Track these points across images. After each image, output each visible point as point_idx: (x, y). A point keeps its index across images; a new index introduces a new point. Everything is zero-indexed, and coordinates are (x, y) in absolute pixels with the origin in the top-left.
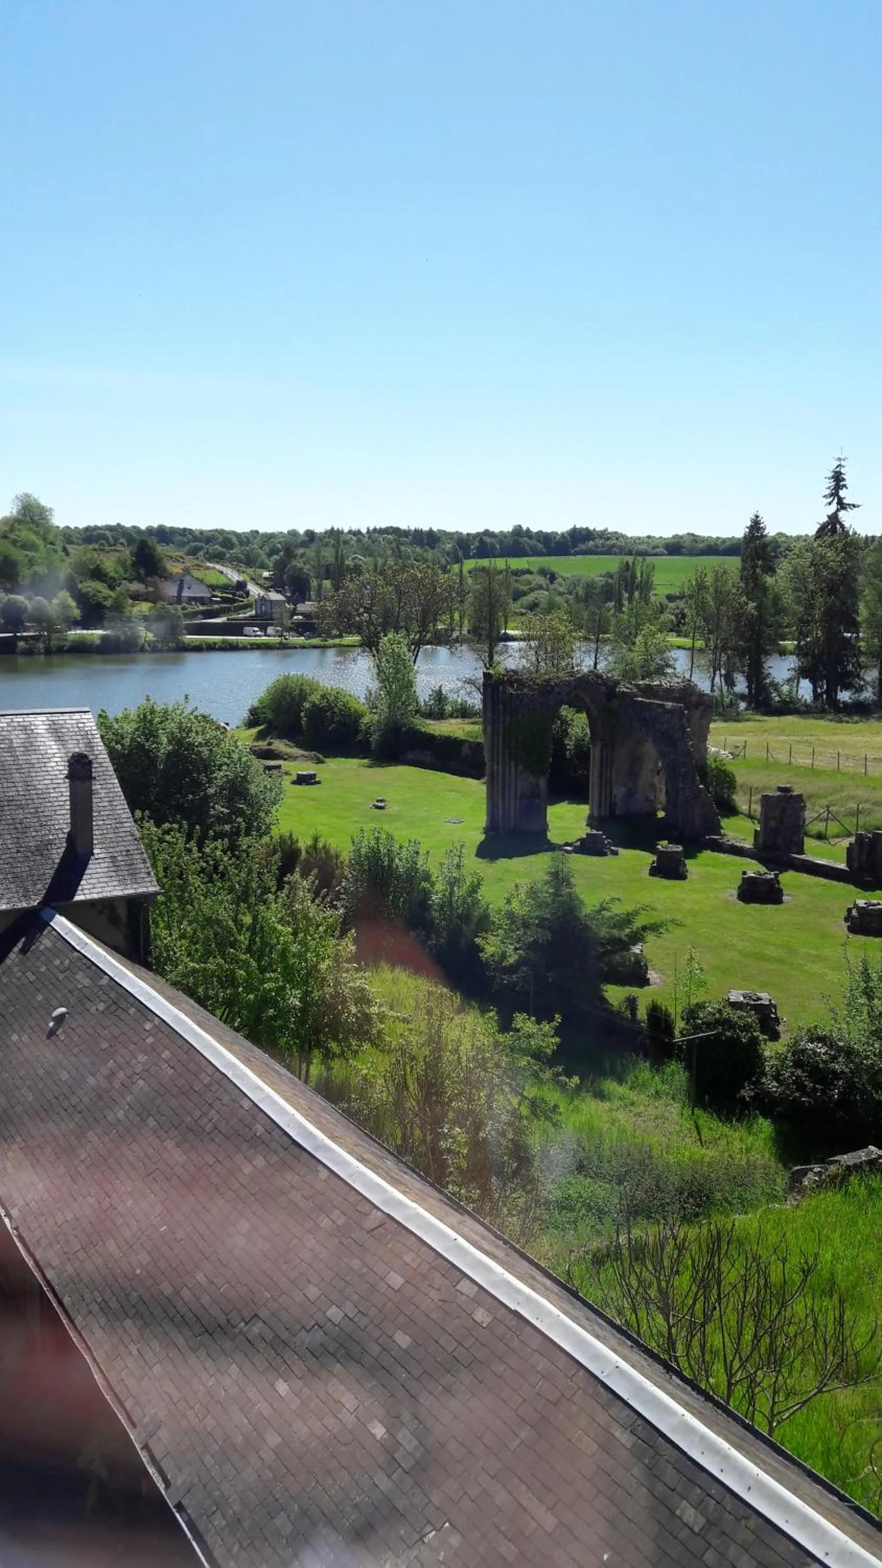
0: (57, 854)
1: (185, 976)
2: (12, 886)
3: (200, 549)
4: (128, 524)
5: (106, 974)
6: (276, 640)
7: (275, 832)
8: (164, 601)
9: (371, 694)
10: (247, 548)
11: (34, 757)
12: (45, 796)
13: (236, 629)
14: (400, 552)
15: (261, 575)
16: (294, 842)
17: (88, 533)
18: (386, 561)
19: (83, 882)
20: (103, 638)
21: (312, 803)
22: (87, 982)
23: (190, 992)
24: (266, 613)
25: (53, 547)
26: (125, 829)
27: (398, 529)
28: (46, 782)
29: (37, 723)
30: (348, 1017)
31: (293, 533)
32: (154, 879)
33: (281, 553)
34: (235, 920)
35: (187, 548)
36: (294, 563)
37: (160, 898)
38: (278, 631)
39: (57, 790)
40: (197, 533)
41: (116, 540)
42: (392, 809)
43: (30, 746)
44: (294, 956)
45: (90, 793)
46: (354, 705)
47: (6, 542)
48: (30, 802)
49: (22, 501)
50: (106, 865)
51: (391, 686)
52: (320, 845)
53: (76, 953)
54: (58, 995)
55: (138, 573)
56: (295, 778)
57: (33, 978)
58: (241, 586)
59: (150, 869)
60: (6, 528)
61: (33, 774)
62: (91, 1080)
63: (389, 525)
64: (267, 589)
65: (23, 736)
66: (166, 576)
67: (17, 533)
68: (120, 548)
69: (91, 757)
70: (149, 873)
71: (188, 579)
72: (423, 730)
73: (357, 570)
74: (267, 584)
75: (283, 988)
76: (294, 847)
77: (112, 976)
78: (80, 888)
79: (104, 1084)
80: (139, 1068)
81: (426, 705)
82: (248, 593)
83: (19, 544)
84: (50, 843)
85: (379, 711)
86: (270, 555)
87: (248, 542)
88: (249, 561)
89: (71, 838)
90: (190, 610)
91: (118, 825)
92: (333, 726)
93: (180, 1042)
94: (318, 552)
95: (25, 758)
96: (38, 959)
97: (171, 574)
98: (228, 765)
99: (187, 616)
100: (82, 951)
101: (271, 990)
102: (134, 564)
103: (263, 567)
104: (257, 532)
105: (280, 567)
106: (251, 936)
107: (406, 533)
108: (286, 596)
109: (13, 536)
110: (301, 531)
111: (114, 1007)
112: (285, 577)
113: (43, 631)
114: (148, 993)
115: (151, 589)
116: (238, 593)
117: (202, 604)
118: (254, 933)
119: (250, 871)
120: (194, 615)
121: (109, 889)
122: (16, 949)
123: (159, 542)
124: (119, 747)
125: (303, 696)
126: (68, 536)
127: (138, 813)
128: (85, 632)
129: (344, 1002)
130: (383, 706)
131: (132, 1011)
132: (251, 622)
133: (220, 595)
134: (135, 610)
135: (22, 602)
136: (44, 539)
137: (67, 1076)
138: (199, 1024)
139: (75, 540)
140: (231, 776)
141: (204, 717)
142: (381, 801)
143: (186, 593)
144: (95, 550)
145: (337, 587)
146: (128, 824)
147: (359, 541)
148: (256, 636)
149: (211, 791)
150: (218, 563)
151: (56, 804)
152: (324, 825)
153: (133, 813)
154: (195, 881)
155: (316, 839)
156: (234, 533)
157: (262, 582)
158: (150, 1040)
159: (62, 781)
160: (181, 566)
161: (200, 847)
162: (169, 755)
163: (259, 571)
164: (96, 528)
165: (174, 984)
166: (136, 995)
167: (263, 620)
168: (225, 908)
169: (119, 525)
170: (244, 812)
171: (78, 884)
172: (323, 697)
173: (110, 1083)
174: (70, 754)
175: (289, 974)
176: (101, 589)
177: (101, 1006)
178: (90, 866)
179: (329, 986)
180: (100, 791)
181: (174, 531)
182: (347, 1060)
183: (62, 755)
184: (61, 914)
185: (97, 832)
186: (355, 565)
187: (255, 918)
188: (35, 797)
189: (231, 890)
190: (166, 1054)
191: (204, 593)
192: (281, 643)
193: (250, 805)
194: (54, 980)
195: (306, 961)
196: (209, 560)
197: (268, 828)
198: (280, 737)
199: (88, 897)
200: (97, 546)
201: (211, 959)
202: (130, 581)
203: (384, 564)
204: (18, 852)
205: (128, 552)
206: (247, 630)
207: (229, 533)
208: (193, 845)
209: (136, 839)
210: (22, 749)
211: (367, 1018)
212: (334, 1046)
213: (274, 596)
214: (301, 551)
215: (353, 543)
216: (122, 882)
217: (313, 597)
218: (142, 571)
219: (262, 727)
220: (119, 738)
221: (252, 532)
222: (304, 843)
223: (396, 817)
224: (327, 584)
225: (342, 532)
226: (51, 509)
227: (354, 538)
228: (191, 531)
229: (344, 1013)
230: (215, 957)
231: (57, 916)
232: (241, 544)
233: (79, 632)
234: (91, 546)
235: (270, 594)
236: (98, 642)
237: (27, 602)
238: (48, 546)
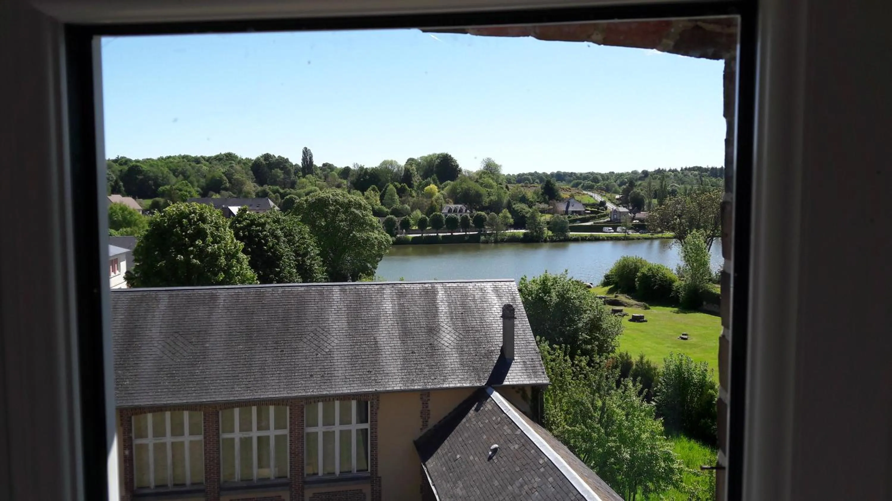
0: (496, 358)
1: (563, 433)
2: (473, 374)
3: (580, 183)
4: (540, 171)
5: (519, 428)
6: (622, 235)
7: (617, 351)
8: (558, 214)
9: (680, 268)
10: (607, 182)
11: (485, 305)
12: (490, 326)
13: (599, 228)
14: (702, 181)
15: (614, 198)
16: (629, 358)
17: (519, 177)
18: (692, 187)
19: (508, 375)
20: (525, 234)
21: (642, 334)
22: (509, 431)
23: (566, 443)
24: (617, 219)
25: (501, 186)
26: (530, 347)
27: (701, 167)
28: (491, 318)
29: (487, 287)
30: (660, 468)
31: (635, 173)
32: (546, 376)
33: (627, 185)
34: (592, 404)
35: (572, 183)
36: (635, 190)
37: (550, 387)
38: (623, 229)
39: (496, 323)
40: (579, 175)
41: (534, 181)
42: (692, 340)
43: (484, 299)
44: (626, 429)
45: (513, 326)
46: (669, 275)
47: (477, 184)
48: (483, 329)
49: (486, 162)
50: (521, 366)
51: (693, 264)
52: (645, 361)
53: (504, 414)
54: (494, 437)
55: (545, 198)
56: (631, 318)
57: (481, 426)
58: (603, 204)
59: (544, 370)
60: (478, 177)
61: (485, 314)
62: (510, 488)
63: (695, 165)
64: (618, 205)
65: (481, 293)
66: (560, 200)
67: (483, 179)
68: (536, 185)
69: (515, 306)
70: (543, 372)
71: (572, 201)
72: (714, 291)
73: (673, 193)
74: (618, 202)
75: (620, 447)
76: (629, 361)
77: (523, 430)
78: (507, 377)
79: (517, 491)
80: (536, 485)
81: (716, 275)
82: (606, 208)
83: (483, 185)
84: (492, 351)
85: (685, 279)
86: (620, 185)
87: (608, 179)
88: (608, 189)
89: (502, 350)
90: (572, 218)
91: (528, 344)
92: (656, 286)
93: (558, 473)
94: (650, 184)
95: (480, 305)
96: (484, 415)
97: (563, 198)
98: (590, 311)
99: (571, 222)
100: (507, 414)
101: (612, 447)
102: (542, 194)
103: (616, 192)
104: (613, 173)
105: (626, 192)
106: (601, 414)
107: (706, 170)
108: (629, 209)
109: (480, 181)
110: (640, 171)
111: (523, 448)
112: (629, 198)
113: (494, 230)
114: (542, 443)
115: (551, 207)
116: (600, 208)
117: (580, 215)
118: (603, 412)
119: (601, 376)
120: (575, 221)
121: (521, 379)
122: (473, 408)
123: (557, 181)
124: (530, 298)
125: (637, 269)
126: (509, 180)
127: (538, 337)
128: (515, 231)
129: (657, 459)
130: (688, 277)
131: (533, 451)
132: (608, 224)
133: (590, 209)
134: (543, 219)
135: (484, 216)
136: (497, 182)
137: (498, 484)
138: (569, 464)
139: (512, 181)
140: (592, 317)
141: (577, 282)
142: (686, 335)
143: (571, 209)
144: (522, 186)
145: (660, 203)
146: (533, 344)
147: (675, 175)
148: (610, 232)
149: (580, 325)
150: (590, 191)
151: (496, 330)
152: (649, 347)
153: (535, 338)
154: (569, 378)
155: (642, 358)
156: (600, 174)
157: (615, 201)
158: (542, 470)
159: (499, 318)
160: (569, 193)
161: (572, 358)
162: (557, 304)
163: (613, 195)
164: (524, 174)
165: (556, 437)
166: (535, 443)
167: (614, 224)
168: (586, 396)
169: (536, 172)
170: (599, 338)
171: (506, 376)
172: (649, 269)
173: (520, 491)
174: (504, 304)
175: (623, 439)
176: (524, 207)
177: (517, 447)
178: (512, 366)
179: (648, 448)
180: (519, 325)
181: (565, 174)
182: (658, 494)
183: (500, 304)
184: (497, 391)
185: (516, 347)
186: (673, 190)
187: (604, 404)
188: (485, 326)
189: (590, 386)
190: (551, 479)
191: (581, 208)
192: (625, 237)
193: (603, 334)
194: (492, 428)
195: (633, 432)
196: (585, 190)
197: (613, 347)
198: (622, 292)
199: (511, 383)
200: (523, 184)
201: (578, 425)
202: (541, 203)
203: (691, 190)
204: (476, 355)
205: (540, 187)
206: (606, 229)
207: (597, 174)
208: (568, 357)
209: (537, 353)
210: (479, 300)
211: (672, 470)
212: (650, 484)
213: (622, 209)
214: (640, 182)
215: (672, 177)
216: (529, 377)
217: (645, 210)
218: (547, 197)
219: (612, 286)
220: (530, 293)
221: (610, 173)
222: (635, 359)
223: (695, 346)
224: (655, 201)
225: (665, 171)
226: (501, 166)
227: (673, 174)
228: (575, 174)
229: (656, 465)
230: (580, 424)
231: (494, 392)
232: (603, 180)
233: (512, 231)
234: (520, 185)
235: (619, 208)
236: (522, 236)
237: (486, 215)
238: (498, 185)
